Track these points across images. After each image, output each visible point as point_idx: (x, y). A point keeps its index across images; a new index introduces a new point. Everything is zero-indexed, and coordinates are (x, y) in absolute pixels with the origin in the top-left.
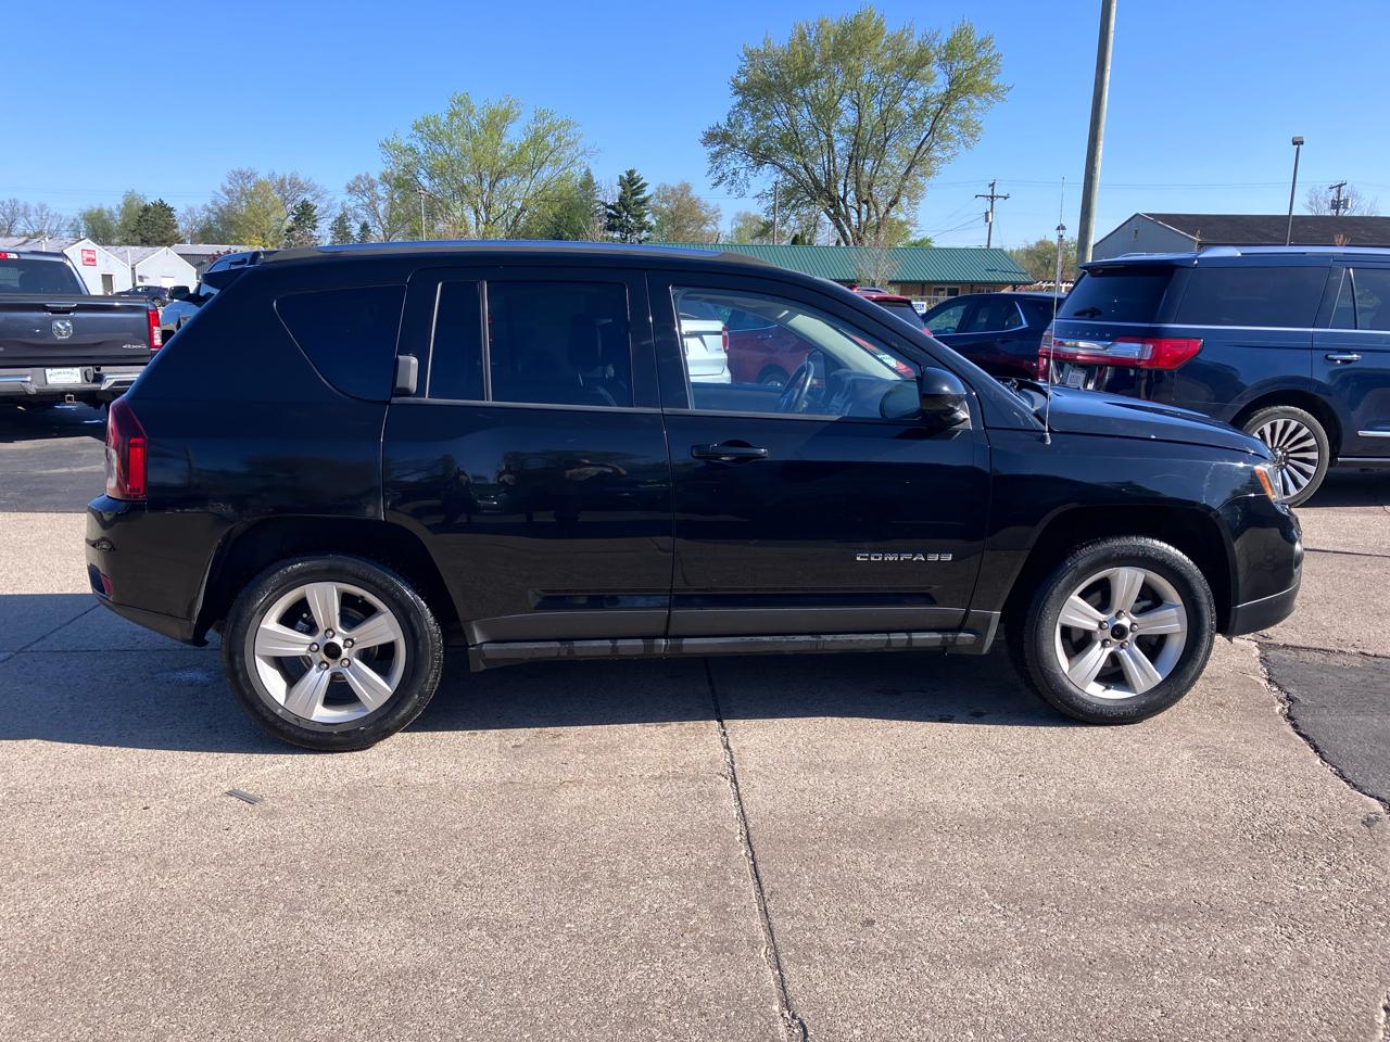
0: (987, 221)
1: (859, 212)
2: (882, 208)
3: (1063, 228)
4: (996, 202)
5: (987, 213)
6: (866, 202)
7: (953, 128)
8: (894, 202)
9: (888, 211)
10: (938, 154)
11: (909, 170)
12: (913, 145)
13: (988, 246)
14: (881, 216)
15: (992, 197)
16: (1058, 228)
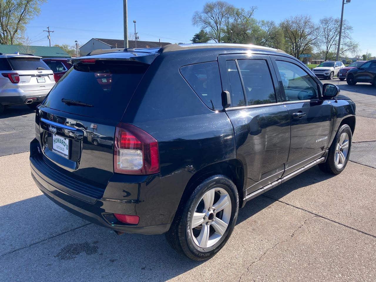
0: (48, 38)
1: (4, 34)
2: (12, 33)
3: (77, 42)
4: (50, 33)
5: (48, 36)
6: (6, 31)
7: (31, 9)
8: (16, 31)
9: (14, 34)
10: (28, 17)
11: (19, 22)
12: (20, 14)
13: (50, 46)
14: (12, 35)
15: (49, 31)
16: (75, 42)
